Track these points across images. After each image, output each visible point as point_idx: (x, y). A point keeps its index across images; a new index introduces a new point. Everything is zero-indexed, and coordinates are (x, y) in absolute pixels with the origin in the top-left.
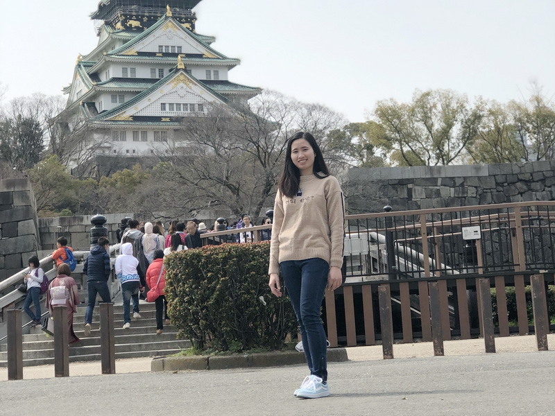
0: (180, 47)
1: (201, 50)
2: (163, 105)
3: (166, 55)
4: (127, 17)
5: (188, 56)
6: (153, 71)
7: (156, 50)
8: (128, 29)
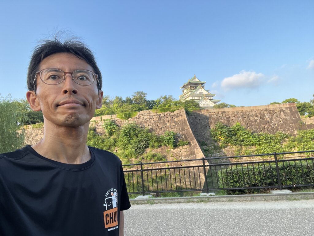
0: (203, 93)
1: (207, 93)
2: (202, 104)
3: (200, 94)
4: (191, 87)
5: (205, 94)
6: (198, 98)
7: (198, 93)
8: (191, 89)
